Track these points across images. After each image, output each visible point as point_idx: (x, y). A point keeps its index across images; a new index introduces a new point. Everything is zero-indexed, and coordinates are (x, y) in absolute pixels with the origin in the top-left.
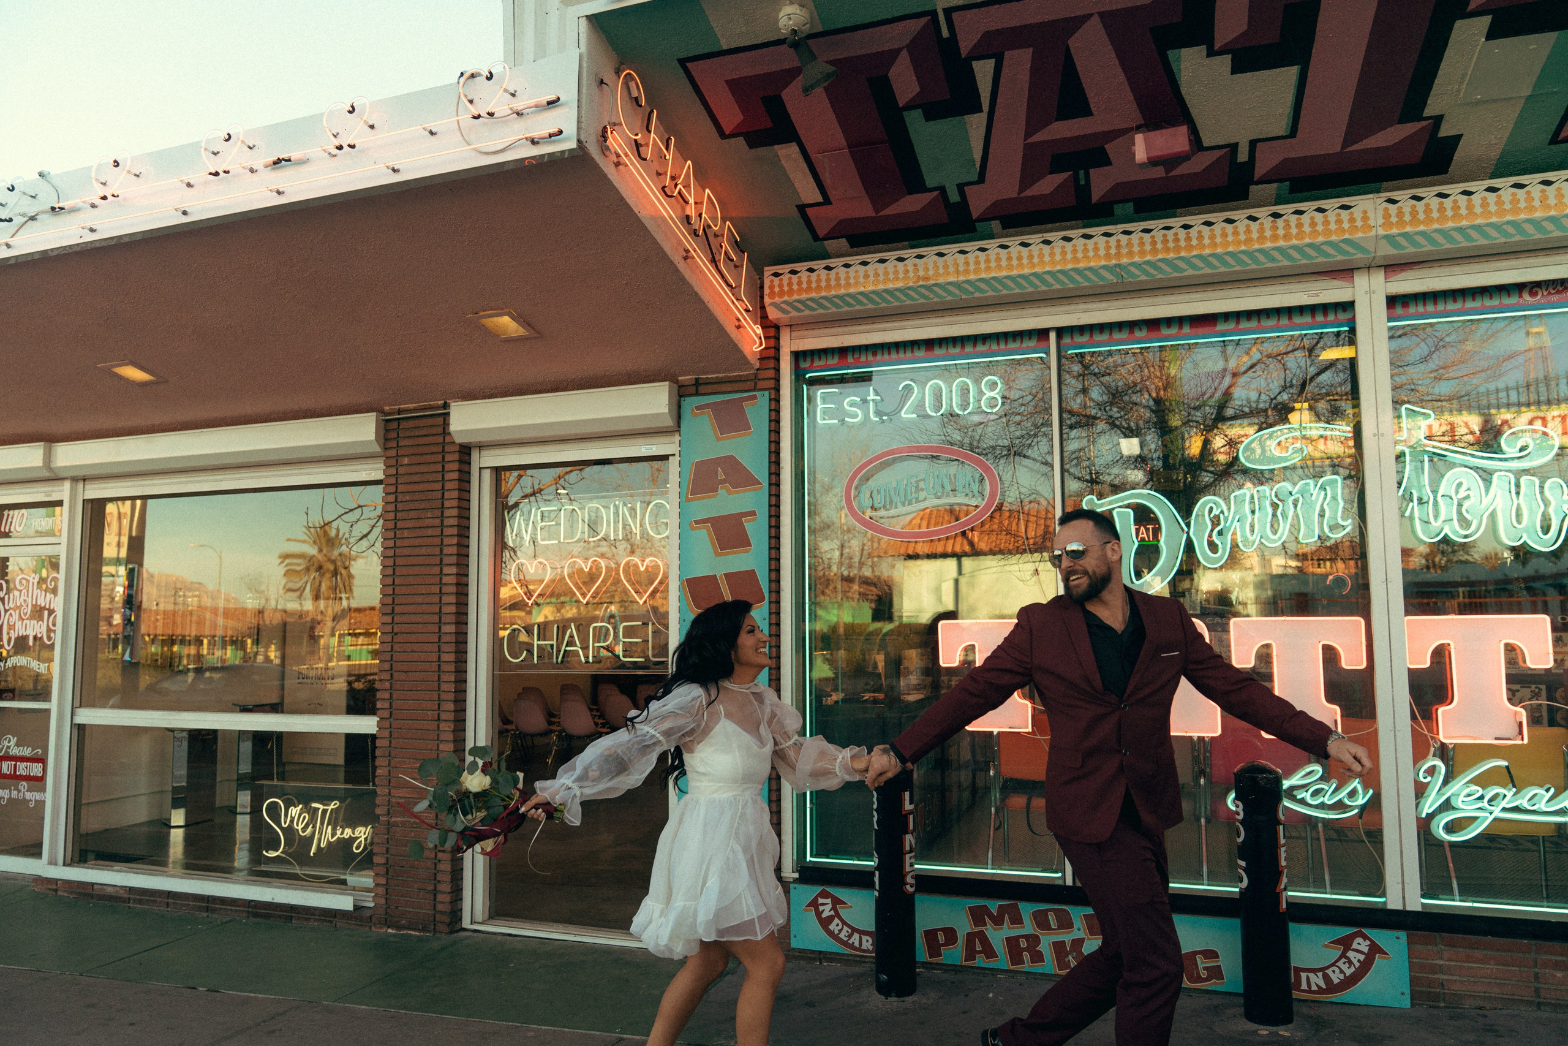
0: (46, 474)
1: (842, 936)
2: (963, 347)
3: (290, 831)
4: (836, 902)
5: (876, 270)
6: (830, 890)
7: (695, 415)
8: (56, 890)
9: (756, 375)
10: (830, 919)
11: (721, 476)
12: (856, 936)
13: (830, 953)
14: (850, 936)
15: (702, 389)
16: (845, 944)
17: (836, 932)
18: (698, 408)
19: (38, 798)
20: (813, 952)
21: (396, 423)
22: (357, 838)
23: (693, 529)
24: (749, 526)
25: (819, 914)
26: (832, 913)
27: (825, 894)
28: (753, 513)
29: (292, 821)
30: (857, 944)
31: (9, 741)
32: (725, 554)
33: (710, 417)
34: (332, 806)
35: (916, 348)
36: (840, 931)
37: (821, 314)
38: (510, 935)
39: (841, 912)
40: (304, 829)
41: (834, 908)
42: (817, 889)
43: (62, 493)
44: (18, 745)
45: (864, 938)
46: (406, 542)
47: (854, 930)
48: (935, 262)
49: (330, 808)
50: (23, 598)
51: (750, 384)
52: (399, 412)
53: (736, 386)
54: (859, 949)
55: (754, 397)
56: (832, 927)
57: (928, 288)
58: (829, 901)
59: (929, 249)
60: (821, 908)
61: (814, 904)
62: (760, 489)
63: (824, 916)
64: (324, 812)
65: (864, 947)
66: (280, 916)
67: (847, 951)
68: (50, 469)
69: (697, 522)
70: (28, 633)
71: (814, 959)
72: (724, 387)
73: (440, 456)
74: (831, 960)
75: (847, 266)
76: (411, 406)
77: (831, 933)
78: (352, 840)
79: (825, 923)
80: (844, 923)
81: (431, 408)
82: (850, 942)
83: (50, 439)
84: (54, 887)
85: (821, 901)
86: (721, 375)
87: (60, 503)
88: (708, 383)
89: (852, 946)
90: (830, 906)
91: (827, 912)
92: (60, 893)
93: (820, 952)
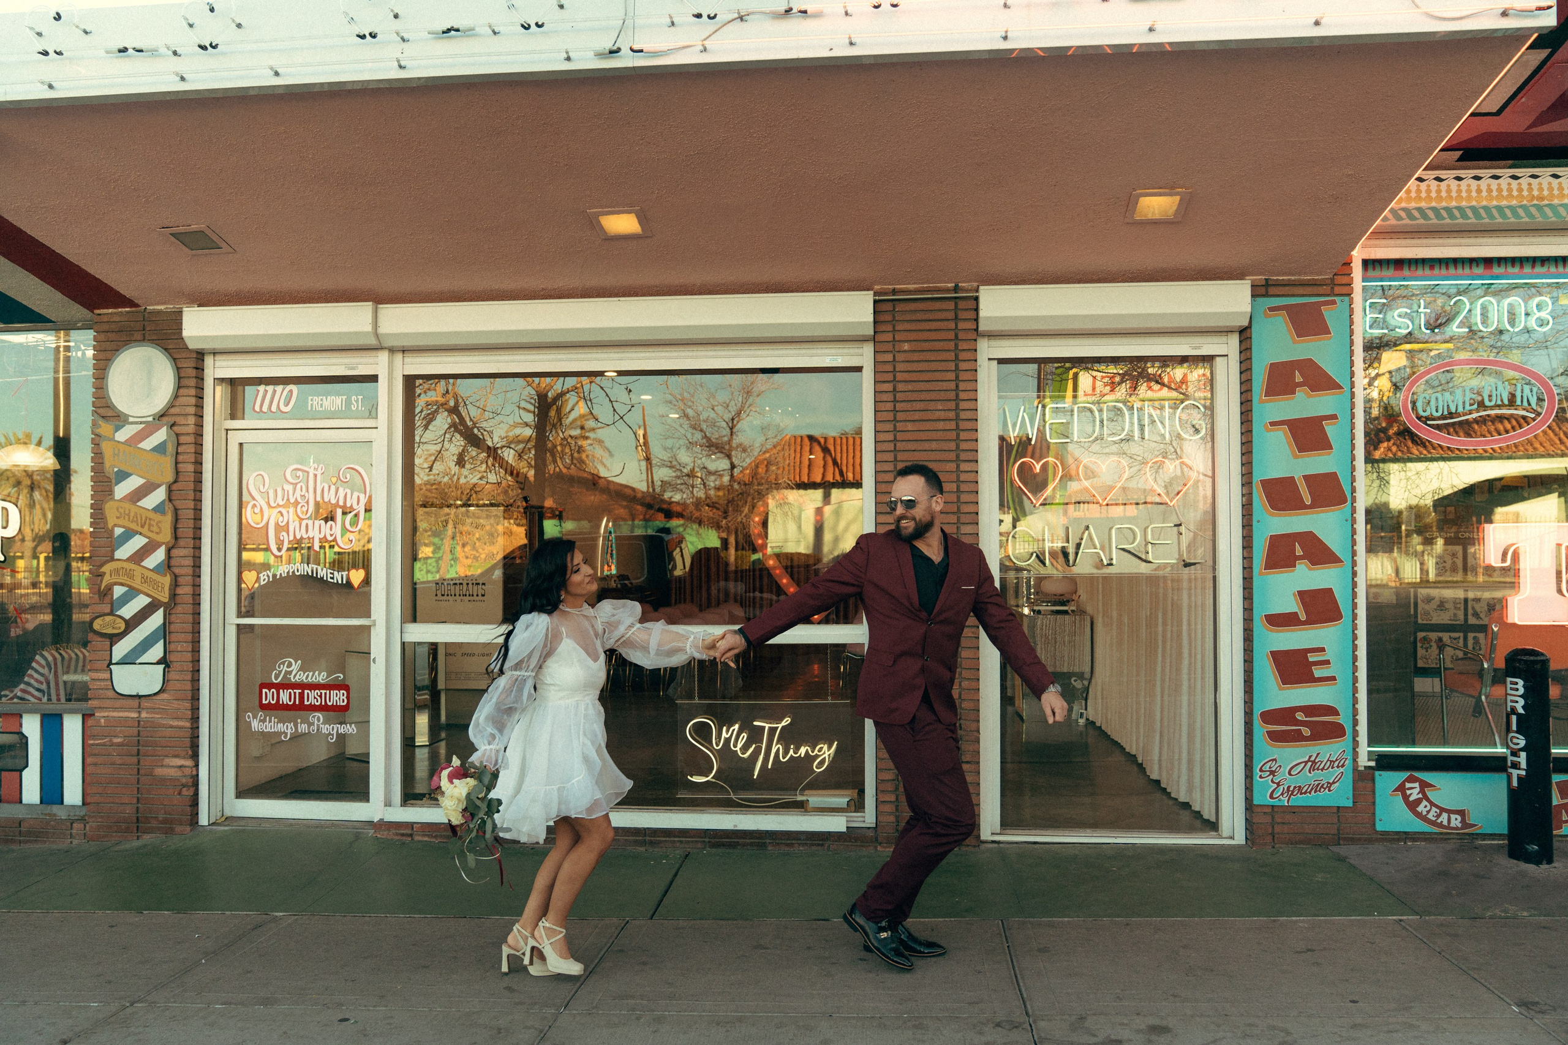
0: (373, 341)
1: (1430, 816)
2: (1522, 267)
3: (726, 752)
4: (1424, 785)
5: (1489, 185)
6: (1418, 774)
7: (1267, 316)
8: (411, 835)
9: (1332, 279)
10: (1418, 802)
11: (1299, 378)
12: (1445, 815)
13: (1415, 833)
14: (1438, 816)
15: (1272, 290)
16: (1433, 823)
17: (1424, 813)
18: (1271, 309)
19: (341, 731)
20: (1397, 833)
21: (891, 304)
22: (817, 756)
23: (1268, 430)
24: (1330, 429)
25: (1406, 798)
26: (1420, 796)
27: (1411, 779)
28: (1334, 417)
29: (728, 740)
30: (1445, 823)
31: (290, 665)
32: (1302, 457)
33: (1285, 319)
34: (784, 723)
35: (1474, 264)
36: (1428, 812)
37: (1421, 225)
38: (1035, 843)
39: (1430, 794)
40: (745, 748)
41: (1422, 791)
42: (1405, 775)
43: (378, 364)
44: (302, 669)
45: (1453, 817)
46: (908, 436)
47: (1442, 810)
48: (1550, 184)
49: (780, 726)
50: (298, 493)
51: (1326, 289)
52: (894, 292)
53: (1309, 290)
54: (1448, 827)
55: (1334, 302)
56: (1420, 809)
57: (1539, 208)
58: (1417, 785)
59: (1545, 169)
60: (1408, 792)
61: (1401, 788)
62: (1341, 393)
63: (1411, 799)
64: (773, 731)
65: (1452, 825)
66: (752, 844)
67: (1435, 830)
68: (377, 335)
69: (1273, 424)
70: (311, 534)
71: (1399, 840)
72: (1297, 290)
73: (953, 343)
74: (1414, 840)
75: (1459, 179)
76: (911, 287)
77: (1418, 815)
78: (810, 760)
79: (1412, 806)
80: (1432, 804)
81: (939, 290)
82: (1439, 821)
83: (379, 299)
84: (409, 832)
85: (1408, 785)
86: (1293, 278)
87: (374, 379)
88: (1278, 284)
89: (1441, 825)
90: (1418, 790)
91: (1415, 794)
92: (417, 838)
93: (1405, 833)
